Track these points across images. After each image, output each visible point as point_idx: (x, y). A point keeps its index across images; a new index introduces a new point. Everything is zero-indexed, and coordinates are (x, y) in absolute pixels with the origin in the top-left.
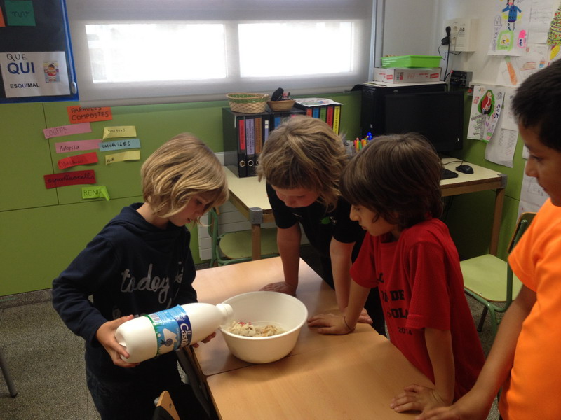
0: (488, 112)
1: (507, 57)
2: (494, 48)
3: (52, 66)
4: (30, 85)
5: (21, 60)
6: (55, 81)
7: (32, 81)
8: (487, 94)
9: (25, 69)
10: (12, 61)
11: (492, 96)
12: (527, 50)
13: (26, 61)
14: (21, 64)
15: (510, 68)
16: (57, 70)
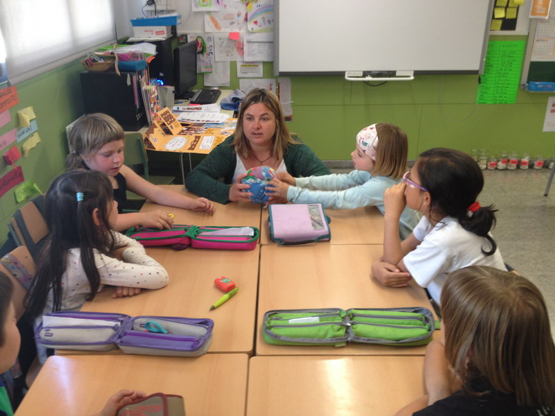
0: (202, 52)
1: (209, 12)
2: (197, 6)
8: (197, 39)
11: (203, 40)
12: (225, 6)
15: (213, 19)
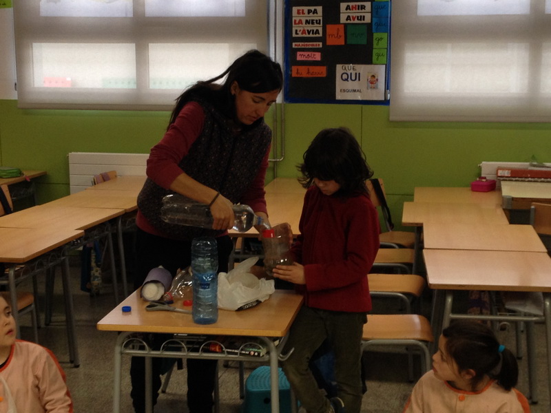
3: (373, 76)
4: (355, 91)
5: (352, 71)
6: (374, 88)
7: (357, 88)
9: (353, 78)
10: (345, 71)
13: (355, 72)
14: (351, 74)
16: (377, 80)
